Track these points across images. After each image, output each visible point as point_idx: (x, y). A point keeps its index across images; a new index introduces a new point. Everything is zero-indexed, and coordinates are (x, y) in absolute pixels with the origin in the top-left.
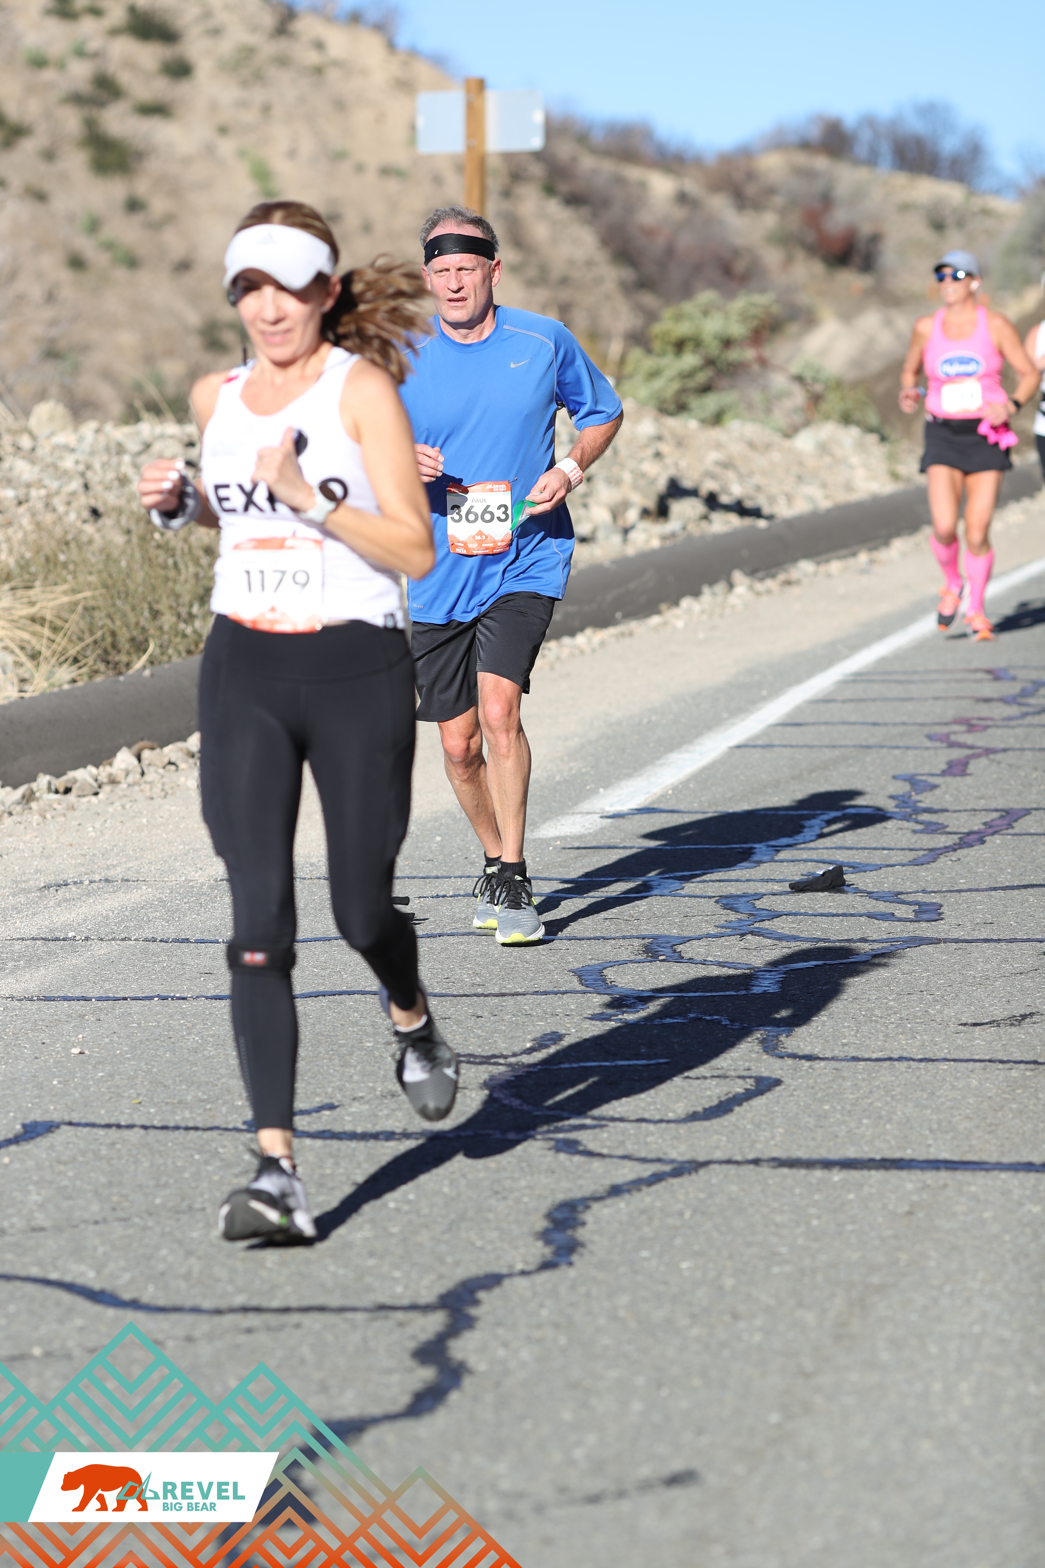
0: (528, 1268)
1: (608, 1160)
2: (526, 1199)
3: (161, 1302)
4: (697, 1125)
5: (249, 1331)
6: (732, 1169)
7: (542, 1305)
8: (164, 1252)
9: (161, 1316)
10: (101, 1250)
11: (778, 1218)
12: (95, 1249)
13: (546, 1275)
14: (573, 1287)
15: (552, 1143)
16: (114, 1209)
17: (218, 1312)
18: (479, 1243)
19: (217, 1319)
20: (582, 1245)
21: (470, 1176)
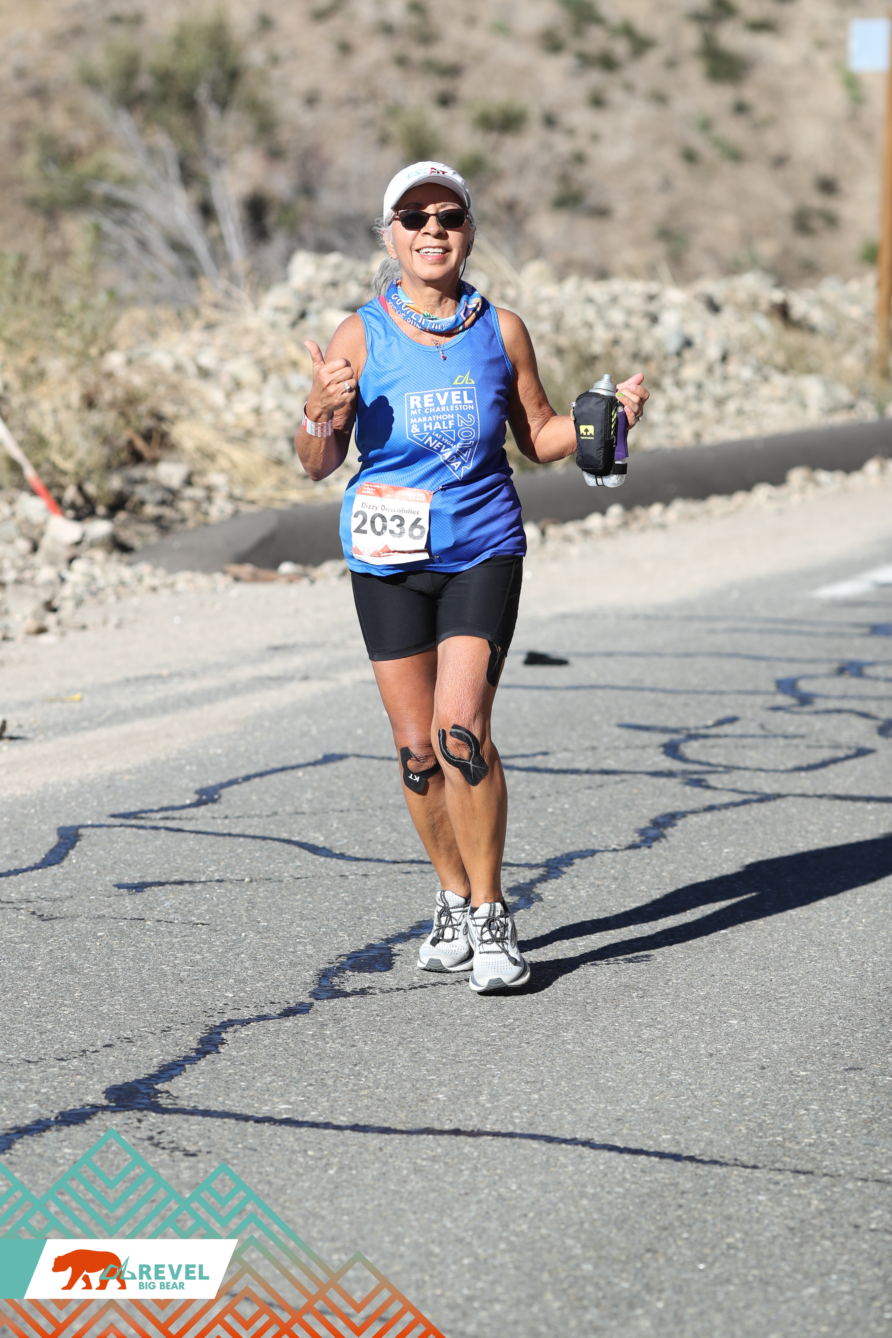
0: (618, 848)
1: (718, 792)
2: (645, 811)
3: (359, 856)
4: (796, 774)
5: (409, 873)
6: (800, 800)
7: (612, 868)
8: (378, 829)
9: (354, 863)
10: (335, 825)
11: (811, 828)
12: (332, 825)
13: (628, 852)
14: (642, 859)
15: (686, 781)
16: (358, 804)
17: (395, 862)
18: (595, 833)
19: (391, 866)
20: (664, 836)
21: (615, 797)
